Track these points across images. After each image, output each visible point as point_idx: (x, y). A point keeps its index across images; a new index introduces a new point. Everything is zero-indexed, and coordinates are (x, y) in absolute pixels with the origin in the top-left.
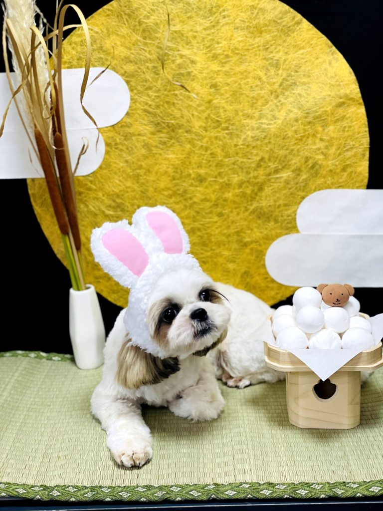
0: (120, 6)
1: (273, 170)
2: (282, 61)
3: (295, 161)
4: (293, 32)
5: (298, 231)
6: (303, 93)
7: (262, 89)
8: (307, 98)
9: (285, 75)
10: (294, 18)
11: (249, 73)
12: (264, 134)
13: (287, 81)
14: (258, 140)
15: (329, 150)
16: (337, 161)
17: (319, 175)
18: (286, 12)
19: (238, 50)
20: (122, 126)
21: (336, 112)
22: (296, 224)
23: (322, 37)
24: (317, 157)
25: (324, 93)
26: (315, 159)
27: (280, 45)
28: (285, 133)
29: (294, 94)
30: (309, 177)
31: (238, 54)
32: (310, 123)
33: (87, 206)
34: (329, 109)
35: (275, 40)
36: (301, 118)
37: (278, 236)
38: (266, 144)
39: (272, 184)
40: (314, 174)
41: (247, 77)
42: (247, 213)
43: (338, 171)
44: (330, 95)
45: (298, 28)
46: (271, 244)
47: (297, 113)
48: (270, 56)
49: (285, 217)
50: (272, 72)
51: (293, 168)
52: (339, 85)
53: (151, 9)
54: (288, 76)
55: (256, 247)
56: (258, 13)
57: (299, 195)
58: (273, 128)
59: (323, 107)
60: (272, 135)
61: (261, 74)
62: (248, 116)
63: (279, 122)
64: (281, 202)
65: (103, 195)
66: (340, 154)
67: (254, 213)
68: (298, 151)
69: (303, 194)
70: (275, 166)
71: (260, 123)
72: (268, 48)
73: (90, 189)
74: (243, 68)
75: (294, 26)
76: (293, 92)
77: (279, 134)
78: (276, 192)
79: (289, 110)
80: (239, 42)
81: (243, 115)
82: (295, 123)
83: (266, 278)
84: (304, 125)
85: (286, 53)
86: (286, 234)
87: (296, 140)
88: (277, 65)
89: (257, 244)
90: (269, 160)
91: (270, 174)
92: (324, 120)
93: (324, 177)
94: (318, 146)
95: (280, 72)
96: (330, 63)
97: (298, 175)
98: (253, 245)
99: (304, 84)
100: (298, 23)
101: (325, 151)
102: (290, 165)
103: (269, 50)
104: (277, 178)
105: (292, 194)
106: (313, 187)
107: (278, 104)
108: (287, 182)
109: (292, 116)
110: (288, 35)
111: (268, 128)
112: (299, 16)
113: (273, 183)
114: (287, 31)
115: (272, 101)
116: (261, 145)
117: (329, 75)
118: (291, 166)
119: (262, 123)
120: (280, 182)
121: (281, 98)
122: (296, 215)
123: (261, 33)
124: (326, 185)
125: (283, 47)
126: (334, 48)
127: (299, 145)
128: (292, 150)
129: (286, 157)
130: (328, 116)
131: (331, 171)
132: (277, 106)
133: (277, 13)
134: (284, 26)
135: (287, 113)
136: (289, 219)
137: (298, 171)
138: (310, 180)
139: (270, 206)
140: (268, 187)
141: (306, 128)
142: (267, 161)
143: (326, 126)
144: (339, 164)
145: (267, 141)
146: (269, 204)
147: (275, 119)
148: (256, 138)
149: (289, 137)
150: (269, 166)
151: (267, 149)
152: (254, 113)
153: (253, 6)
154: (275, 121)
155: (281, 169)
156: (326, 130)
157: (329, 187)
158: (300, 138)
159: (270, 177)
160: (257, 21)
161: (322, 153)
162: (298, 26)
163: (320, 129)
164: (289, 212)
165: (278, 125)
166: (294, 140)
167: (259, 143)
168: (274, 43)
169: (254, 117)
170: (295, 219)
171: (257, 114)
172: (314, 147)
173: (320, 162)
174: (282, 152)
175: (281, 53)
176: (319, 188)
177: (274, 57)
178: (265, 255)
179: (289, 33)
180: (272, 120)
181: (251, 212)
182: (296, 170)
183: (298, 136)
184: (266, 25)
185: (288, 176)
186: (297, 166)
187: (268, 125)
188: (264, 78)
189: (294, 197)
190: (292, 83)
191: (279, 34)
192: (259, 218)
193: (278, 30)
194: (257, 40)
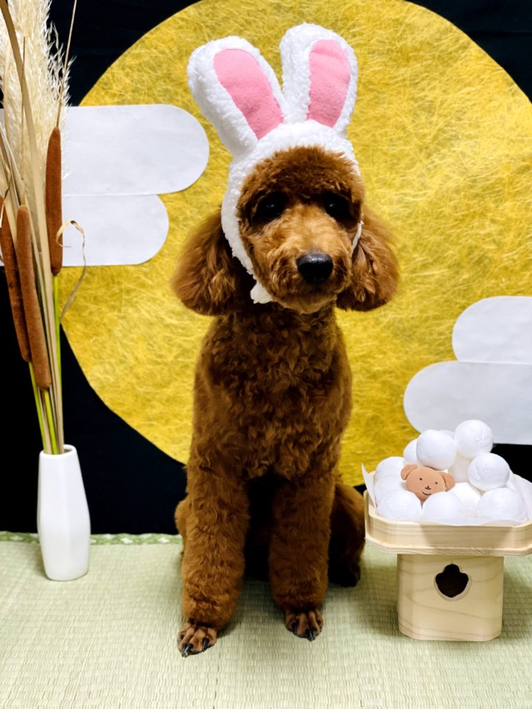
0: (200, 14)
1: (419, 264)
2: (438, 103)
3: (452, 253)
4: (455, 62)
5: (454, 358)
6: (468, 152)
7: (406, 143)
8: (473, 159)
9: (441, 124)
10: (457, 40)
11: (389, 119)
12: (409, 211)
13: (444, 132)
14: (398, 219)
15: (505, 238)
16: (516, 253)
17: (488, 274)
18: (447, 31)
19: (373, 84)
20: (195, 193)
21: (517, 180)
22: (451, 346)
23: (498, 70)
24: (487, 247)
25: (499, 153)
26: (483, 249)
27: (435, 79)
28: (439, 210)
29: (454, 152)
30: (473, 277)
31: (372, 90)
32: (477, 195)
33: (138, 311)
34: (505, 175)
35: (428, 72)
36: (464, 187)
37: (423, 364)
38: (411, 225)
39: (417, 285)
40: (481, 273)
41: (385, 125)
42: (378, 329)
43: (517, 268)
44: (508, 156)
45: (463, 55)
46: (413, 375)
47: (457, 180)
48: (419, 95)
49: (435, 336)
50: (423, 118)
51: (449, 262)
52: (523, 141)
53: (246, 21)
54: (446, 126)
55: (390, 379)
56: (404, 31)
57: (457, 303)
58: (422, 202)
59: (497, 173)
60: (420, 212)
61: (407, 120)
62: (385, 184)
63: (431, 193)
64: (431, 313)
65: (164, 295)
66: (520, 244)
67: (389, 328)
68: (458, 237)
69: (464, 301)
70: (422, 258)
71: (402, 194)
72: (417, 83)
73: (143, 285)
74: (380, 110)
75: (456, 51)
76: (453, 149)
77: (430, 211)
78: (422, 298)
79: (446, 176)
80: (375, 73)
81: (377, 182)
82: (454, 195)
83: (404, 428)
84: (468, 200)
85: (445, 91)
86: (436, 361)
87: (456, 220)
88: (430, 110)
89: (393, 375)
90: (415, 249)
91: (414, 271)
92: (498, 192)
93: (496, 278)
94: (487, 231)
95: (434, 119)
96: (509, 109)
97: (457, 273)
98: (387, 377)
99: (469, 137)
100: (464, 48)
101: (497, 238)
102: (445, 258)
103: (420, 86)
104: (425, 277)
105: (446, 301)
106: (479, 292)
107: (430, 166)
108: (440, 283)
109: (451, 184)
110: (449, 66)
111: (414, 202)
112: (465, 38)
113: (418, 283)
114: (446, 59)
115: (421, 161)
116: (403, 228)
117: (508, 126)
118: (447, 260)
119: (405, 195)
120: (430, 283)
121: (435, 158)
122: (451, 333)
123: (408, 60)
124: (499, 289)
125: (440, 82)
126: (515, 86)
127: (460, 228)
128: (450, 236)
129: (439, 245)
130: (504, 185)
131: (506, 268)
132: (429, 169)
133: (432, 31)
134: (442, 51)
135: (442, 180)
136: (440, 339)
137: (457, 266)
138: (474, 281)
139: (413, 318)
140: (411, 290)
141: (471, 202)
142: (411, 250)
143: (501, 201)
144: (519, 258)
145: (411, 221)
146: (411, 316)
147: (425, 188)
148: (396, 216)
149: (445, 216)
150: (414, 259)
151: (412, 232)
152: (394, 179)
153: (397, 20)
154: (423, 192)
155: (432, 264)
156: (500, 208)
157: (502, 293)
158: (461, 218)
159: (414, 275)
160: (402, 43)
161: (494, 241)
162: (463, 53)
163: (492, 205)
164: (441, 328)
165: (428, 197)
166: (451, 220)
167: (399, 223)
168: (427, 76)
169: (394, 184)
170: (450, 339)
171: (398, 181)
172: (482, 232)
173: (490, 255)
174: (435, 238)
175: (437, 92)
176: (489, 294)
177: (426, 96)
178: (403, 392)
179: (450, 61)
180: (421, 190)
181: (385, 327)
182: (454, 265)
183: (459, 215)
184: (416, 50)
185: (442, 275)
186: (455, 260)
187: (414, 196)
188: (410, 127)
189: (449, 306)
190: (452, 135)
191: (434, 63)
192: (396, 335)
193: (433, 57)
194: (402, 70)
